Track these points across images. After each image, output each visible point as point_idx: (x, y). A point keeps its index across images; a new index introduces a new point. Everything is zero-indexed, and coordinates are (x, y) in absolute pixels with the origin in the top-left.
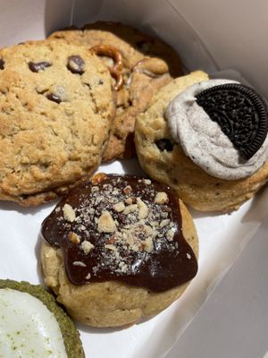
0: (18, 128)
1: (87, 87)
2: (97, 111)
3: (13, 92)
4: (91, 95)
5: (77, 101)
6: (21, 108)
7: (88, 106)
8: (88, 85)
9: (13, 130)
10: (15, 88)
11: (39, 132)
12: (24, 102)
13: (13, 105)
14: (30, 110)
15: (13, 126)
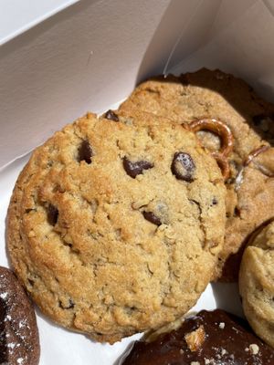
0: (105, 260)
1: (196, 205)
2: (204, 243)
3: (105, 210)
4: (200, 219)
5: (181, 225)
6: (113, 235)
7: (194, 235)
8: (198, 204)
9: (99, 260)
10: (107, 205)
11: (132, 272)
12: (117, 227)
13: (102, 230)
14: (124, 239)
15: (99, 257)
